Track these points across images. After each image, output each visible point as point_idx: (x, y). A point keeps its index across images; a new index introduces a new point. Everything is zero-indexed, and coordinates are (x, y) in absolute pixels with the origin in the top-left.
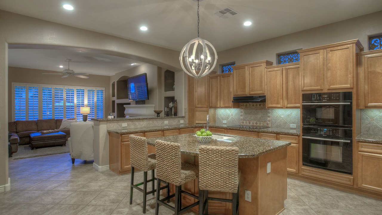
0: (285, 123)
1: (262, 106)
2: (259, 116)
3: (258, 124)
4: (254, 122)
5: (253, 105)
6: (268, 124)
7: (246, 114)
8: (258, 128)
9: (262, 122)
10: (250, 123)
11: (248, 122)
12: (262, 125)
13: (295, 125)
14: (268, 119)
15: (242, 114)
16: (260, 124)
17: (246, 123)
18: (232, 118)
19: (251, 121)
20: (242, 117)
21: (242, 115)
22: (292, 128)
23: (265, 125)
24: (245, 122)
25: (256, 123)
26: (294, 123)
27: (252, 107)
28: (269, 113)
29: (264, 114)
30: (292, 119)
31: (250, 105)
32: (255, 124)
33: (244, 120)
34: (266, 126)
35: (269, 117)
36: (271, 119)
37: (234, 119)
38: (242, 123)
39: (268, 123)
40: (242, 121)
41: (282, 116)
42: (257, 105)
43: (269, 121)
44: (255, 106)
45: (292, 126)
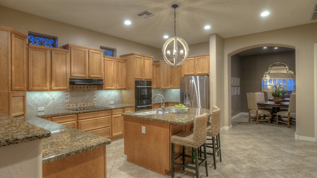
0: (107, 101)
1: (89, 88)
2: (86, 98)
3: (86, 105)
4: (81, 104)
5: (80, 88)
6: (94, 104)
7: (72, 96)
8: (86, 109)
9: (89, 102)
10: (77, 105)
11: (75, 105)
12: (89, 105)
13: (113, 102)
14: (95, 99)
15: (68, 96)
16: (87, 104)
17: (73, 106)
18: (53, 103)
19: (78, 103)
20: (67, 101)
21: (67, 98)
22: (112, 104)
23: (91, 105)
24: (71, 105)
25: (84, 105)
26: (112, 100)
27: (79, 90)
28: (95, 94)
29: (91, 96)
30: (111, 97)
31: (77, 87)
32: (82, 106)
33: (70, 103)
34: (93, 106)
35: (95, 97)
36: (97, 99)
37: (57, 103)
38: (67, 107)
39: (95, 102)
40: (68, 104)
41: (105, 96)
42: (84, 87)
43: (95, 101)
44: (82, 88)
45: (112, 103)
